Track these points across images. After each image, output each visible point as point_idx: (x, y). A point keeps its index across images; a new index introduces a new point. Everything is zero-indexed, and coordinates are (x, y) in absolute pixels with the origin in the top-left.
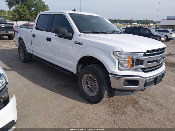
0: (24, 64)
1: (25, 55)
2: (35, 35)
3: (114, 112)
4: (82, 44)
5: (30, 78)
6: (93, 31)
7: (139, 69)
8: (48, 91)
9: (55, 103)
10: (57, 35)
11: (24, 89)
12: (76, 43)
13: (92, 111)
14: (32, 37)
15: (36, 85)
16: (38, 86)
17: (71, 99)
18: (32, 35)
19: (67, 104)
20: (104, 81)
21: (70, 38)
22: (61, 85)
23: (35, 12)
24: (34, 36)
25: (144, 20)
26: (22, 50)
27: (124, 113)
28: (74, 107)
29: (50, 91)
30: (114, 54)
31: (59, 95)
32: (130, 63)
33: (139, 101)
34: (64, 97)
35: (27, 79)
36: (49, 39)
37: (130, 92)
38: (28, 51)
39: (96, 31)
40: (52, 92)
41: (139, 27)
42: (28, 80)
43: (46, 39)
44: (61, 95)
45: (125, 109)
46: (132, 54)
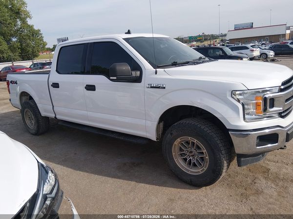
0: (38, 137)
1: (37, 122)
2: (58, 84)
3: (242, 194)
4: (164, 88)
5: (63, 161)
6: (174, 62)
7: (273, 115)
8: (111, 180)
9: (134, 199)
10: (115, 78)
11: (65, 185)
12: (151, 87)
13: (205, 200)
14: (51, 88)
15: (81, 172)
16: (86, 174)
17: (157, 187)
18: (51, 84)
19: (157, 198)
20: (220, 145)
21: (138, 80)
22: (125, 164)
23: (19, 44)
24: (56, 85)
25: (199, 36)
26: (30, 113)
27: (258, 193)
28: (171, 200)
29: (114, 179)
30: (233, 96)
31: (133, 183)
32: (262, 107)
33: (268, 167)
34: (143, 184)
35: (58, 164)
36: (91, 88)
37: (261, 156)
38: (43, 114)
39: (178, 62)
40: (118, 180)
41: (203, 48)
42: (62, 167)
43: (85, 88)
44: (136, 182)
45: (256, 184)
46: (263, 91)
